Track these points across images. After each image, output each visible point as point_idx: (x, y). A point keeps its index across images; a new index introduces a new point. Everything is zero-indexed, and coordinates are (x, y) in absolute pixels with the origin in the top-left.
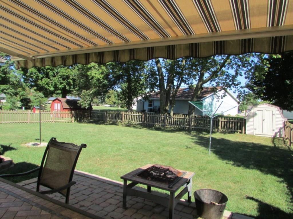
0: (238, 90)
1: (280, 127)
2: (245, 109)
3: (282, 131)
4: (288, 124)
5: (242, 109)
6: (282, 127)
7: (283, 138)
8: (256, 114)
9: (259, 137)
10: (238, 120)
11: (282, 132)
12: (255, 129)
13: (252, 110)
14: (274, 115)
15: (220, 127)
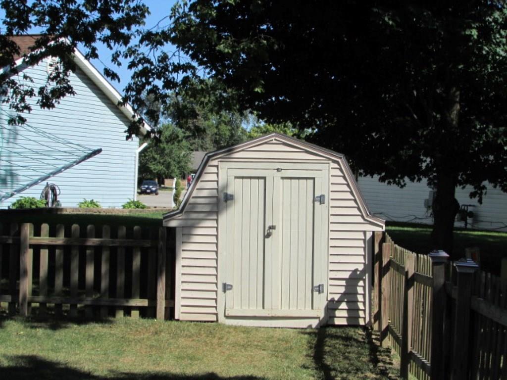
0: (131, 52)
1: (353, 267)
2: (177, 171)
3: (360, 290)
4: (390, 250)
5: (160, 168)
6: (361, 267)
7: (365, 328)
8: (228, 198)
9: (246, 330)
10: (130, 234)
11: (360, 298)
12: (226, 287)
13: (206, 177)
14: (321, 199)
15: (26, 285)
